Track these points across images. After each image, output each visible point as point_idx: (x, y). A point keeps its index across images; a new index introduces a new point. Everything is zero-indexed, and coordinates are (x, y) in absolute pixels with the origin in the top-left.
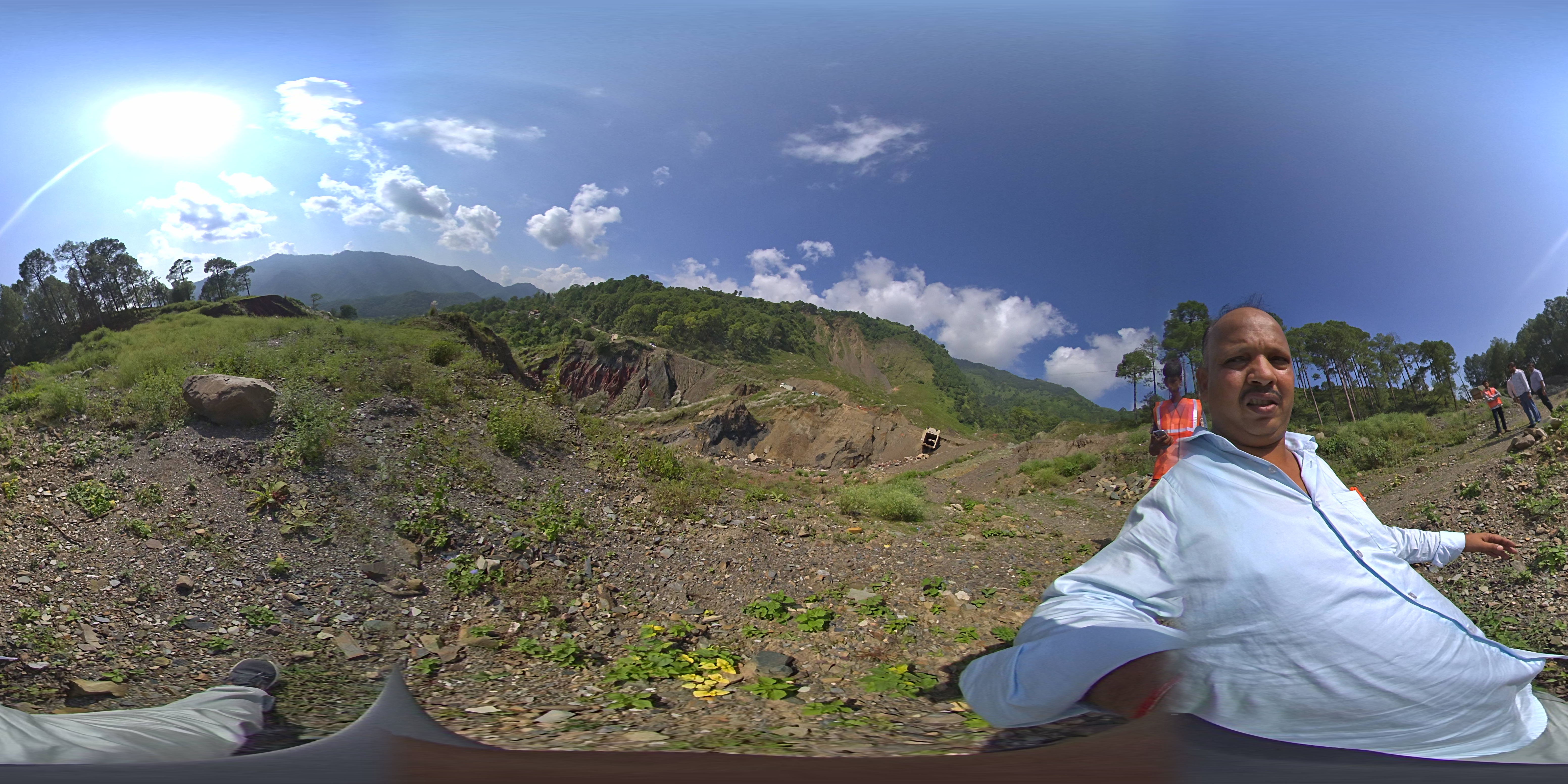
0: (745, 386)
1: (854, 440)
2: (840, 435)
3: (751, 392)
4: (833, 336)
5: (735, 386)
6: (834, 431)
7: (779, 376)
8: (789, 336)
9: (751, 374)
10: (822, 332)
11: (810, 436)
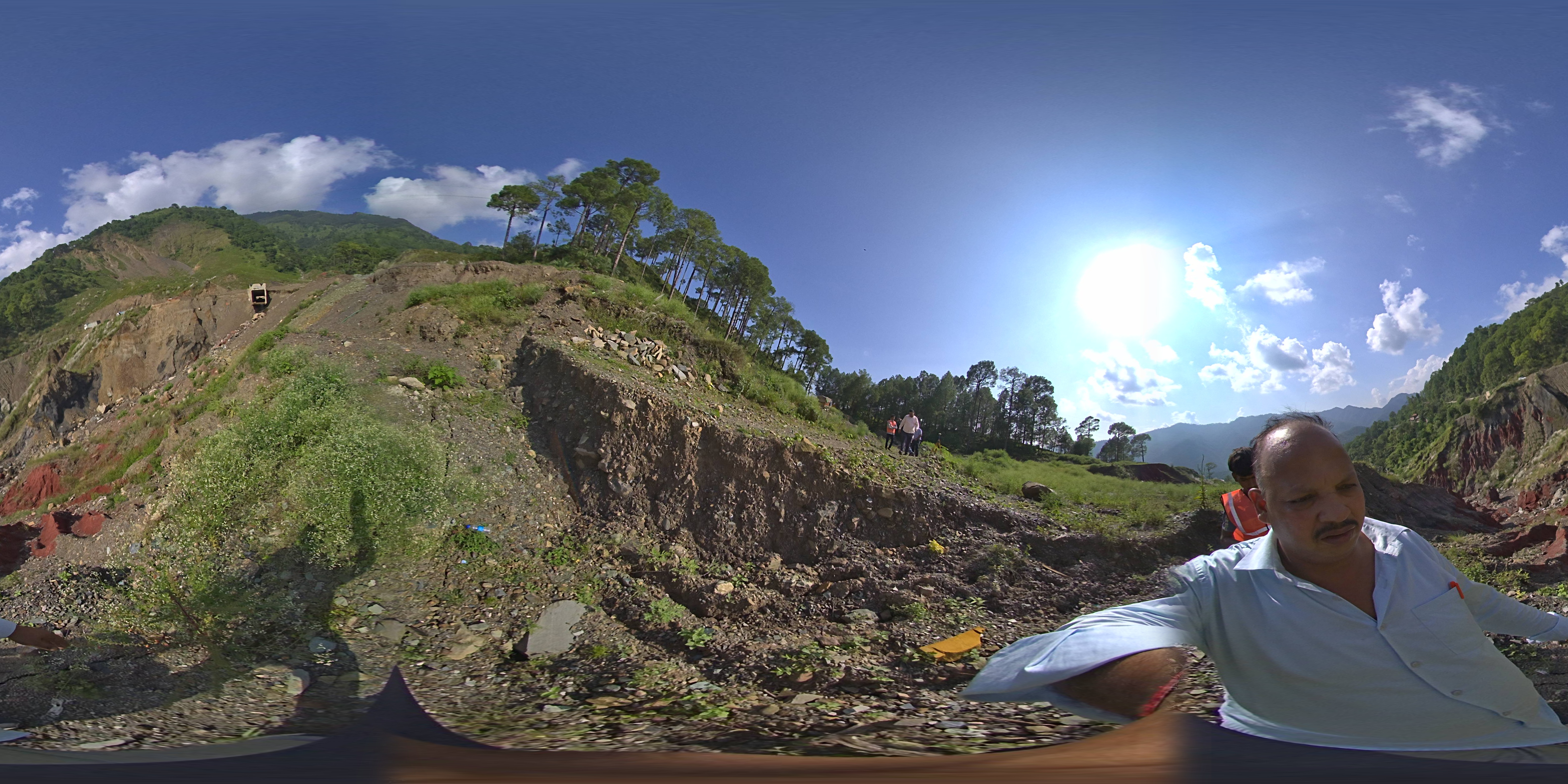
0: (55, 351)
1: (183, 333)
2: (166, 335)
3: (63, 353)
4: (102, 257)
5: (46, 358)
6: (158, 336)
7: (80, 322)
8: (62, 284)
9: (54, 338)
10: (89, 261)
11: (140, 354)
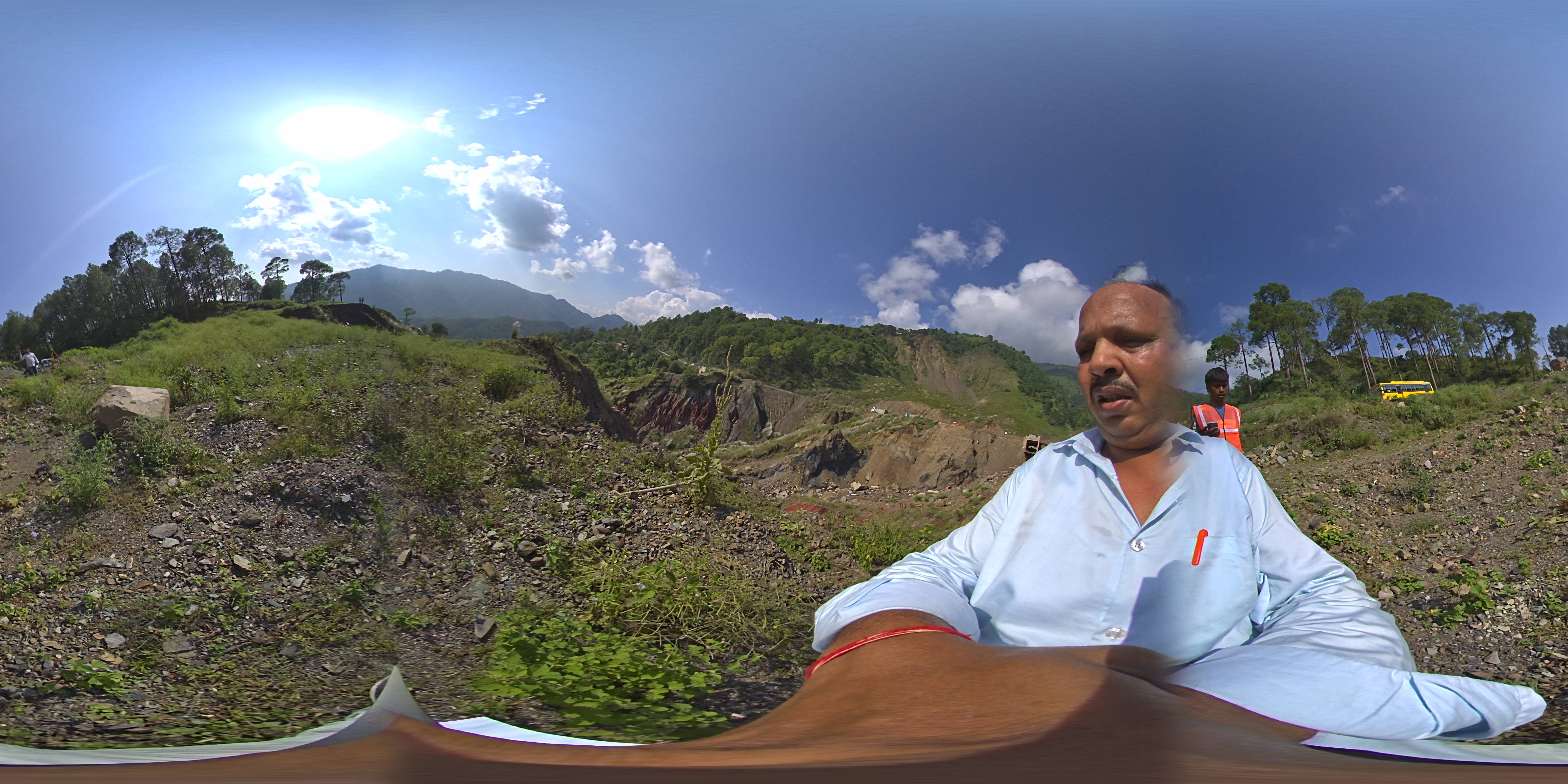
0: (837, 413)
1: (956, 457)
2: (940, 453)
3: (843, 419)
4: (915, 355)
5: (827, 414)
6: (933, 450)
7: (869, 401)
8: (873, 360)
9: (841, 401)
10: (903, 352)
11: (911, 458)
